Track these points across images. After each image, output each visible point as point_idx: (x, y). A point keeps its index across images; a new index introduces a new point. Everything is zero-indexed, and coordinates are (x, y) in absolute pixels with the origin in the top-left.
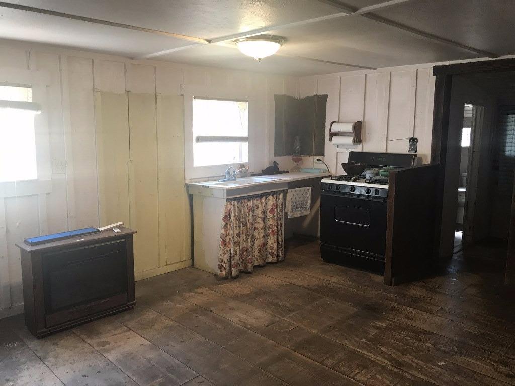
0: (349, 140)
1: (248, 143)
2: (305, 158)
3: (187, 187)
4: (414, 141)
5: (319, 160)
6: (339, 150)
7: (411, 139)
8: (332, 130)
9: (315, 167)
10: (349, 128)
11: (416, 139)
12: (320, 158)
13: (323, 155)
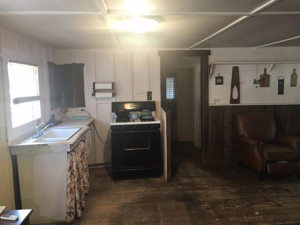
0: (110, 95)
1: (39, 101)
2: (70, 109)
3: (10, 148)
4: (149, 94)
5: (82, 110)
6: (98, 102)
7: (148, 92)
8: (96, 89)
9: (77, 115)
10: (110, 86)
11: (151, 92)
12: (83, 108)
13: (84, 106)
